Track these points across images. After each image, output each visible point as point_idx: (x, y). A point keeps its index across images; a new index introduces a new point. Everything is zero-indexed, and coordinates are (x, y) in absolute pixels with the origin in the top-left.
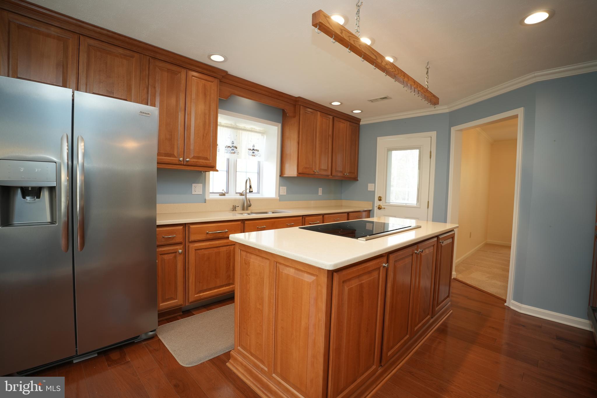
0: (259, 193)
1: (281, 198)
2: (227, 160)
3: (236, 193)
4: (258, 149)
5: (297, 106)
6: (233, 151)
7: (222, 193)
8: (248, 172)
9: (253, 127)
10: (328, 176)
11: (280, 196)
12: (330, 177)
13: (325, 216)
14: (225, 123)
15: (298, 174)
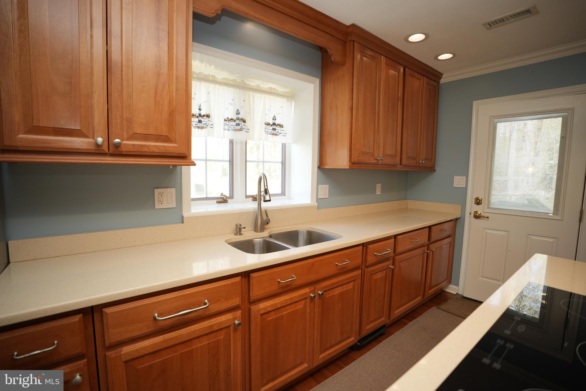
0: (285, 195)
1: (321, 203)
2: (230, 143)
3: (247, 197)
4: (281, 124)
5: (348, 43)
6: (239, 127)
7: (222, 198)
8: (266, 162)
9: (273, 87)
10: (394, 166)
11: (318, 200)
12: (398, 166)
13: (399, 237)
14: (224, 79)
15: (350, 163)
